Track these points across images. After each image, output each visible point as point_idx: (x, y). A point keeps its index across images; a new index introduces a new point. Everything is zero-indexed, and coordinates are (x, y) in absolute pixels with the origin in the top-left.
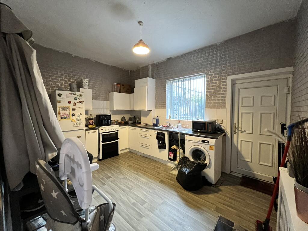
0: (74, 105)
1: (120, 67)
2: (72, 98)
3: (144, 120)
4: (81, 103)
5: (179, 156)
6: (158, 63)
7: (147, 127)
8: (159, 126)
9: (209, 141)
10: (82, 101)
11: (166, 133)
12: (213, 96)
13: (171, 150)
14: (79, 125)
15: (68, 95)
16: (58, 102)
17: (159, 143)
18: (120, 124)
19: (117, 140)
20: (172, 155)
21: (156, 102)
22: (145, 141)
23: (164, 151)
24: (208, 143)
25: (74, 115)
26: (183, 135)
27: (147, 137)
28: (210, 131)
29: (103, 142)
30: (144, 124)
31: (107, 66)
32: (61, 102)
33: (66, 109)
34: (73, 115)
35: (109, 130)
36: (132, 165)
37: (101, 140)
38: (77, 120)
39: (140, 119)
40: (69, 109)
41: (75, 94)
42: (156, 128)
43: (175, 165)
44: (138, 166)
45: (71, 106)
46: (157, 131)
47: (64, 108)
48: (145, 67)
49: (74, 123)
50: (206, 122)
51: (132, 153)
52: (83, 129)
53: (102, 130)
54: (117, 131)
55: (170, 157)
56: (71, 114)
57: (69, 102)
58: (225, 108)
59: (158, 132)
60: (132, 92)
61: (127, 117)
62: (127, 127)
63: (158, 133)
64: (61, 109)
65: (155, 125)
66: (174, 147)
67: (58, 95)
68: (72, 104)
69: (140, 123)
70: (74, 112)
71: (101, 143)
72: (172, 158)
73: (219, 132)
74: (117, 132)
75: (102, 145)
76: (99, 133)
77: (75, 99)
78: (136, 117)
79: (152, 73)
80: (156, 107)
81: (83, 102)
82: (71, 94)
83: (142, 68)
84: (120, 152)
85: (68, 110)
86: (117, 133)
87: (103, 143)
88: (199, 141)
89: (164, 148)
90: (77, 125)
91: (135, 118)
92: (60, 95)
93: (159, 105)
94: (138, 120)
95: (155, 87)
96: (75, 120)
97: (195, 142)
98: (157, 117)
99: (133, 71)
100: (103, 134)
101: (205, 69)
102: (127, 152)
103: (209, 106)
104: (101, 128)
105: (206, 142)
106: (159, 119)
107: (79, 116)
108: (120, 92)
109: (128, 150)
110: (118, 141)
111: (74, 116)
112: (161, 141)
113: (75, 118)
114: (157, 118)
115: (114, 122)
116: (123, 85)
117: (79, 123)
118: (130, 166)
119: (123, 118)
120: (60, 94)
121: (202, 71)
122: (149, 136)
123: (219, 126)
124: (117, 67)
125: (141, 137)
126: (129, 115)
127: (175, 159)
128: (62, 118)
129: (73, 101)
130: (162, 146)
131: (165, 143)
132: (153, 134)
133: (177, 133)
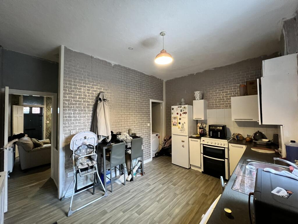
2: (179, 111)
14: (183, 132)
15: (177, 108)
16: (172, 114)
25: (180, 124)
35: (212, 143)
37: (202, 151)
38: (182, 128)
41: (181, 107)
49: (180, 130)
52: (186, 136)
53: (203, 141)
54: (224, 148)
56: (178, 122)
57: (178, 114)
64: (173, 118)
70: (180, 121)
71: (202, 154)
85: (176, 119)
87: (204, 156)
92: (173, 109)
98: (293, 142)
100: (204, 145)
104: (202, 138)
107: (183, 125)
116: (252, 84)
119: (258, 133)
128: (174, 125)
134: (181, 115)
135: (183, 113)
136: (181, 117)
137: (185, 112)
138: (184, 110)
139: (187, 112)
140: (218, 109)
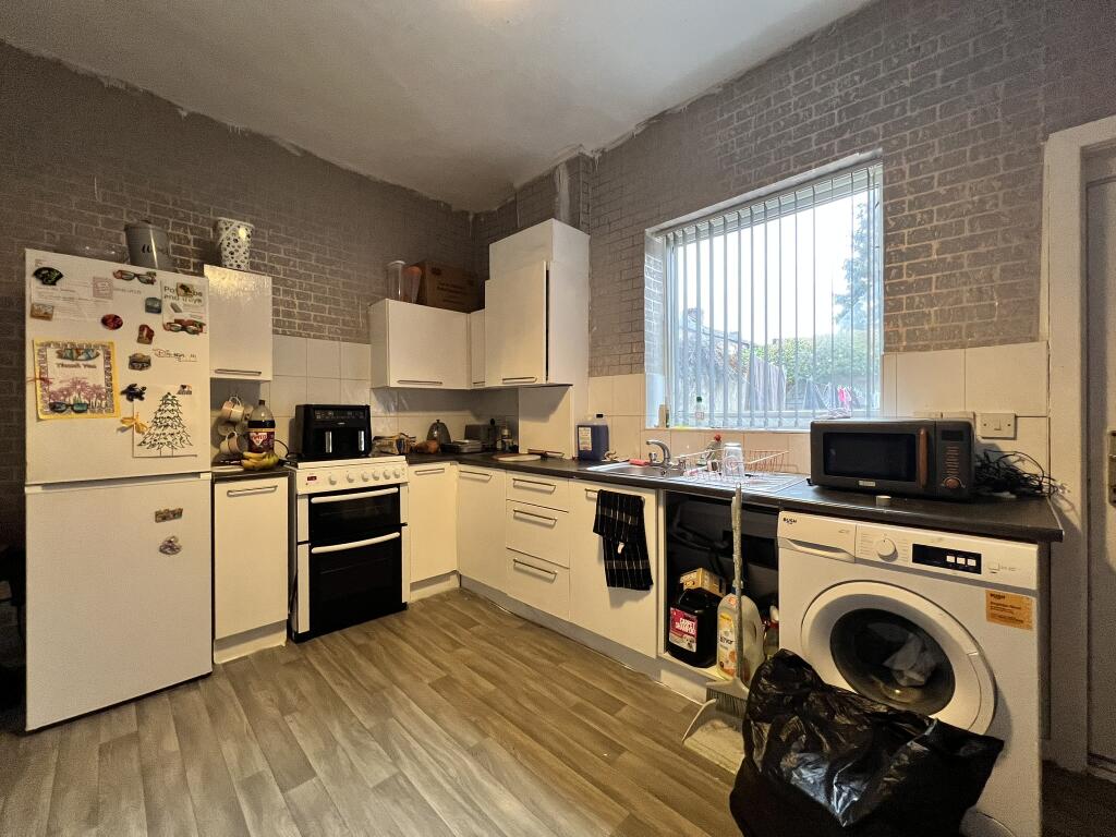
0: (140, 340)
1: (426, 194)
2: (129, 302)
3: (534, 435)
4: (184, 328)
5: (733, 637)
6: (603, 152)
7: (546, 466)
8: (608, 463)
9: (978, 557)
10: (193, 323)
11: (649, 499)
12: (934, 276)
13: (678, 598)
14: (166, 450)
15: (101, 280)
16: (33, 316)
17: (609, 552)
18: (417, 454)
19: (396, 535)
20: (687, 626)
21: (594, 346)
22: (533, 540)
23: (637, 599)
24: (977, 569)
25: (140, 396)
26: (764, 509)
27: (547, 523)
28: (951, 481)
29: (314, 540)
30: (531, 453)
31: (360, 181)
32: (57, 315)
33: (89, 358)
34: (133, 393)
35: (351, 481)
36: (460, 673)
37: (303, 532)
38: (157, 422)
39: (514, 433)
40: (108, 358)
41: (151, 282)
42: (592, 469)
43: (711, 693)
44: (492, 687)
45: (125, 343)
46: (598, 487)
47: (71, 353)
48: (542, 179)
49: (139, 438)
50: (917, 425)
51: (474, 597)
52: (197, 474)
53: (310, 479)
54: (398, 485)
55: (674, 638)
56: (121, 384)
57: (112, 322)
58: (1033, 340)
59: (601, 493)
60: (480, 305)
61: (456, 424)
62: (451, 470)
63: (605, 500)
64: (51, 353)
65: (585, 458)
66: (695, 579)
67: (37, 274)
68: (129, 330)
69: (515, 450)
70: (139, 378)
71: (303, 553)
72: (687, 643)
73: (1006, 495)
74: (395, 490)
75: (311, 556)
76: (292, 498)
77: (149, 309)
78: (497, 423)
79: (571, 205)
80: (594, 369)
81: (201, 325)
82: (121, 275)
83: (525, 188)
84: (408, 596)
85: (100, 362)
86: (397, 496)
87: (316, 550)
88: (894, 555)
89: (642, 582)
90: (154, 452)
91: (493, 428)
92: (48, 276)
93: (607, 360)
94: (509, 437)
95: (585, 270)
96: (141, 420)
97: (857, 560)
98: (600, 416)
99: (489, 214)
100: (314, 500)
101: (878, 128)
102: (448, 593)
103: (911, 336)
104: (304, 469)
105: (950, 559)
106: (606, 427)
107: (174, 402)
108: (420, 301)
109: (453, 583)
110: (399, 539)
111: (142, 399)
112: (621, 546)
113: (145, 410)
114: (598, 422)
115: (391, 445)
116: (436, 272)
117: (170, 439)
118: (446, 684)
119: (438, 426)
120: (50, 270)
121: (859, 140)
122: (556, 515)
123: (993, 457)
124: (412, 191)
125: (516, 518)
126: (467, 413)
127: (705, 653)
128: (55, 408)
129: (134, 317)
130: (626, 573)
131: (645, 556)
132: (577, 502)
133: (721, 499)
134: (146, 335)
135: (169, 327)
136: (144, 350)
137: (185, 316)
138: (180, 303)
139: (206, 320)
140: (315, 337)
